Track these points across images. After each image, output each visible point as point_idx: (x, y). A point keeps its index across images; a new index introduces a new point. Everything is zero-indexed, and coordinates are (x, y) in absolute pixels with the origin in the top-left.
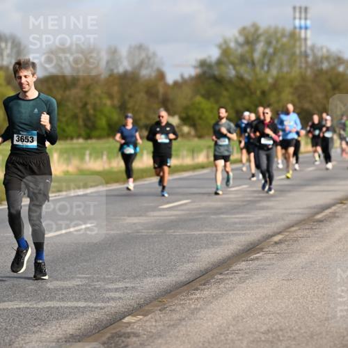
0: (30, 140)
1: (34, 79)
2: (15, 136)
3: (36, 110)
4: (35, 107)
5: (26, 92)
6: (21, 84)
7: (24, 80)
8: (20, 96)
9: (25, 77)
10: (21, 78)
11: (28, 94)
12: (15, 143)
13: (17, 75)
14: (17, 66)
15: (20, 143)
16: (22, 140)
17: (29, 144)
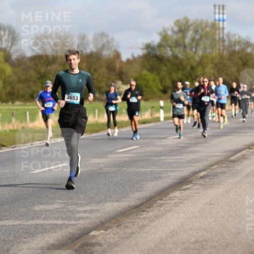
0: (76, 98)
1: (79, 62)
2: (66, 95)
3: (80, 80)
4: (79, 78)
5: (74, 69)
7: (73, 61)
8: (69, 71)
9: (74, 59)
10: (71, 60)
11: (74, 70)
13: (68, 59)
15: (69, 100)
16: (70, 98)
17: (75, 101)
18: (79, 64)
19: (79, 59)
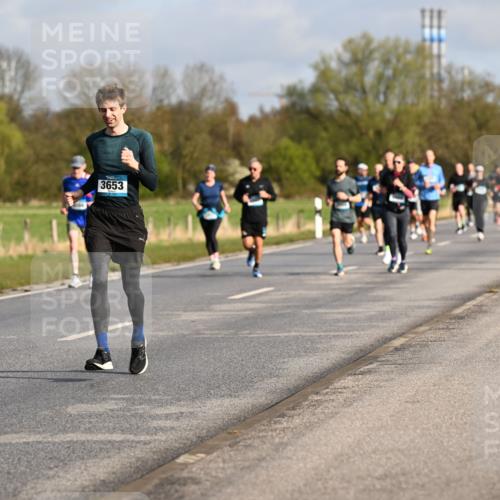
6: (106, 119)
9: (112, 109)
10: (105, 110)
13: (101, 107)
14: (101, 95)
16: (108, 186)
17: (118, 191)
19: (125, 107)
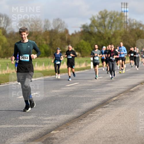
0: (26, 58)
1: (27, 35)
2: (21, 56)
3: (29, 46)
4: (28, 45)
5: (24, 40)
6: (22, 38)
7: (23, 36)
8: (22, 41)
12: (21, 59)
13: (21, 34)
15: (22, 59)
16: (23, 58)
17: (26, 59)
18: (27, 36)
19: (28, 34)
